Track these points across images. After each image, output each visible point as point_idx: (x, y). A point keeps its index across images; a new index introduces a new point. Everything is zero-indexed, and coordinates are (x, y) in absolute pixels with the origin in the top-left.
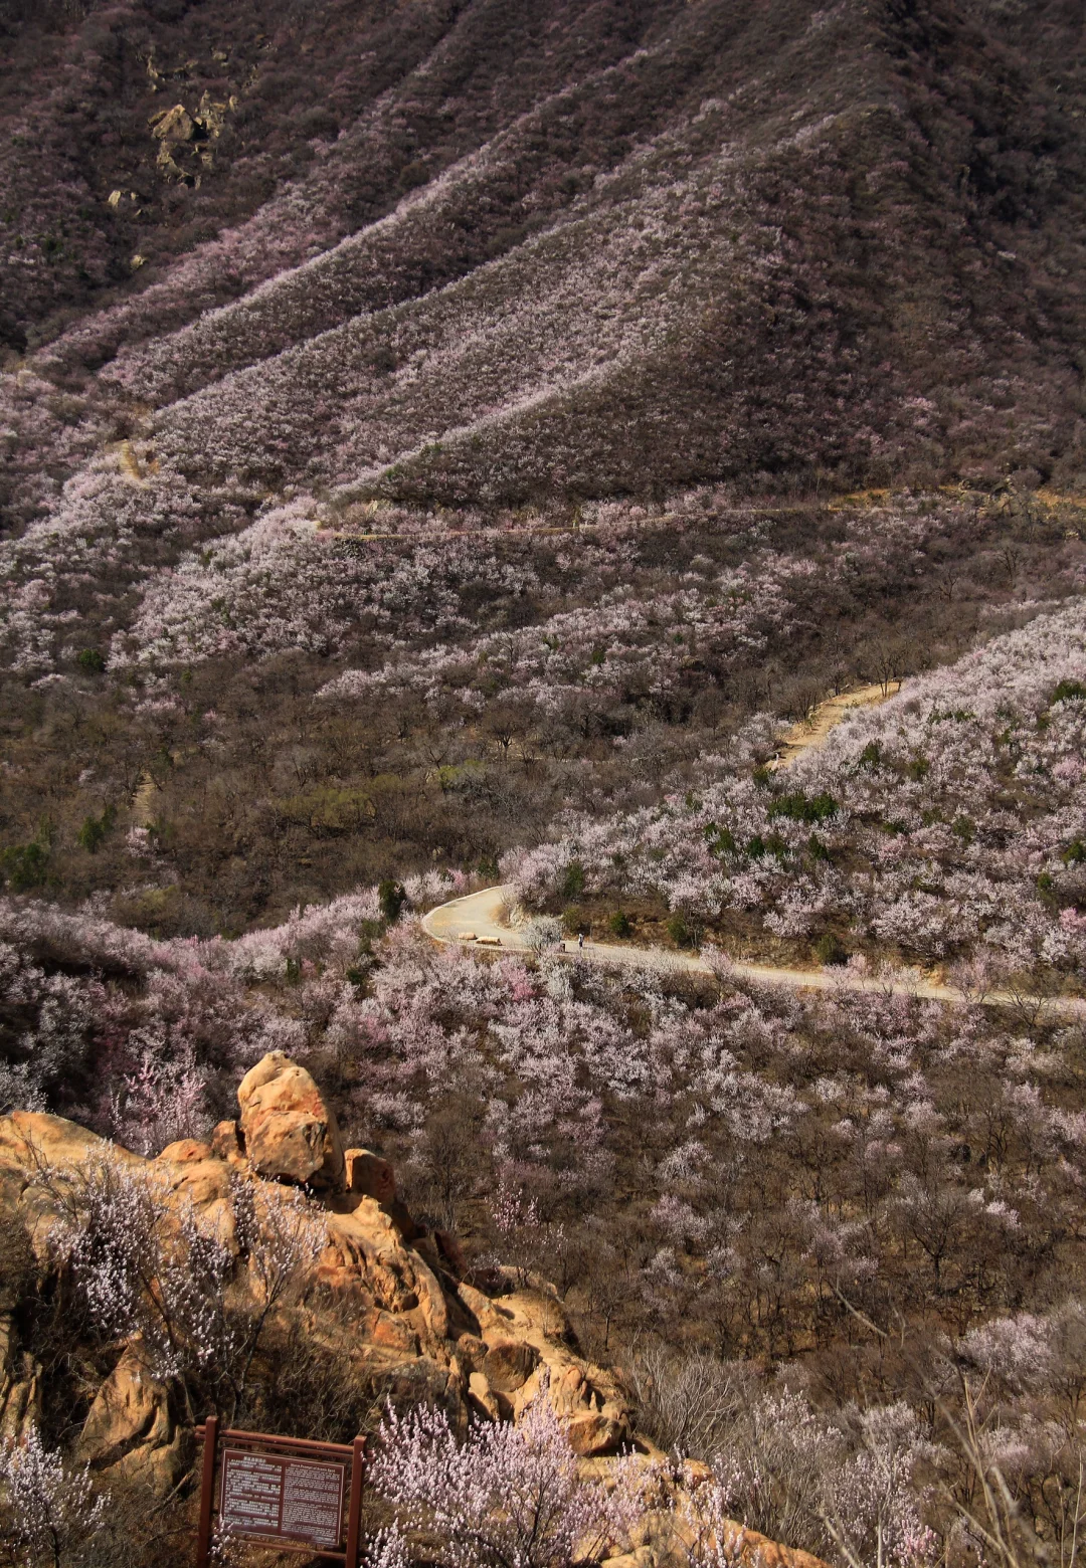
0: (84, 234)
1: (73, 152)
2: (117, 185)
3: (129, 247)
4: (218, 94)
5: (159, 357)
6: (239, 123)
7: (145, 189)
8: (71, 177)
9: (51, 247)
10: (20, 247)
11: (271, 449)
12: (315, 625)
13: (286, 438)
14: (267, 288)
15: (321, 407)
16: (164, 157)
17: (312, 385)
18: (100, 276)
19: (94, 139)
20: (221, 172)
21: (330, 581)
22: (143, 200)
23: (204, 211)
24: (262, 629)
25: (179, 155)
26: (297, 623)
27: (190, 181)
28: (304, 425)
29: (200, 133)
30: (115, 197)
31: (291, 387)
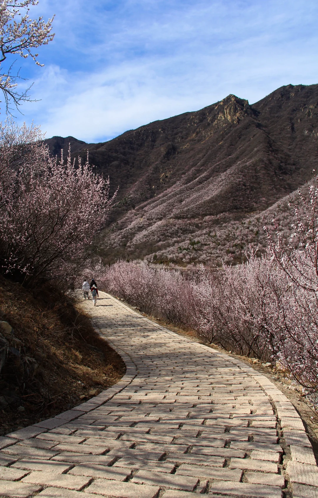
0: (148, 192)
1: (148, 181)
2: (153, 185)
3: (154, 193)
4: (170, 171)
5: (151, 206)
6: (173, 174)
7: (158, 185)
8: (147, 185)
9: (142, 194)
10: (137, 194)
11: (161, 215)
12: (158, 237)
13: (164, 213)
14: (169, 195)
15: (170, 208)
16: (161, 181)
17: (170, 206)
18: (149, 197)
19: (151, 180)
20: (169, 181)
21: (161, 231)
22: (158, 187)
23: (166, 187)
24: (150, 238)
25: (163, 180)
26: (156, 237)
27: (165, 183)
28: (167, 211)
29: (167, 177)
30: (153, 187)
31: (166, 206)
